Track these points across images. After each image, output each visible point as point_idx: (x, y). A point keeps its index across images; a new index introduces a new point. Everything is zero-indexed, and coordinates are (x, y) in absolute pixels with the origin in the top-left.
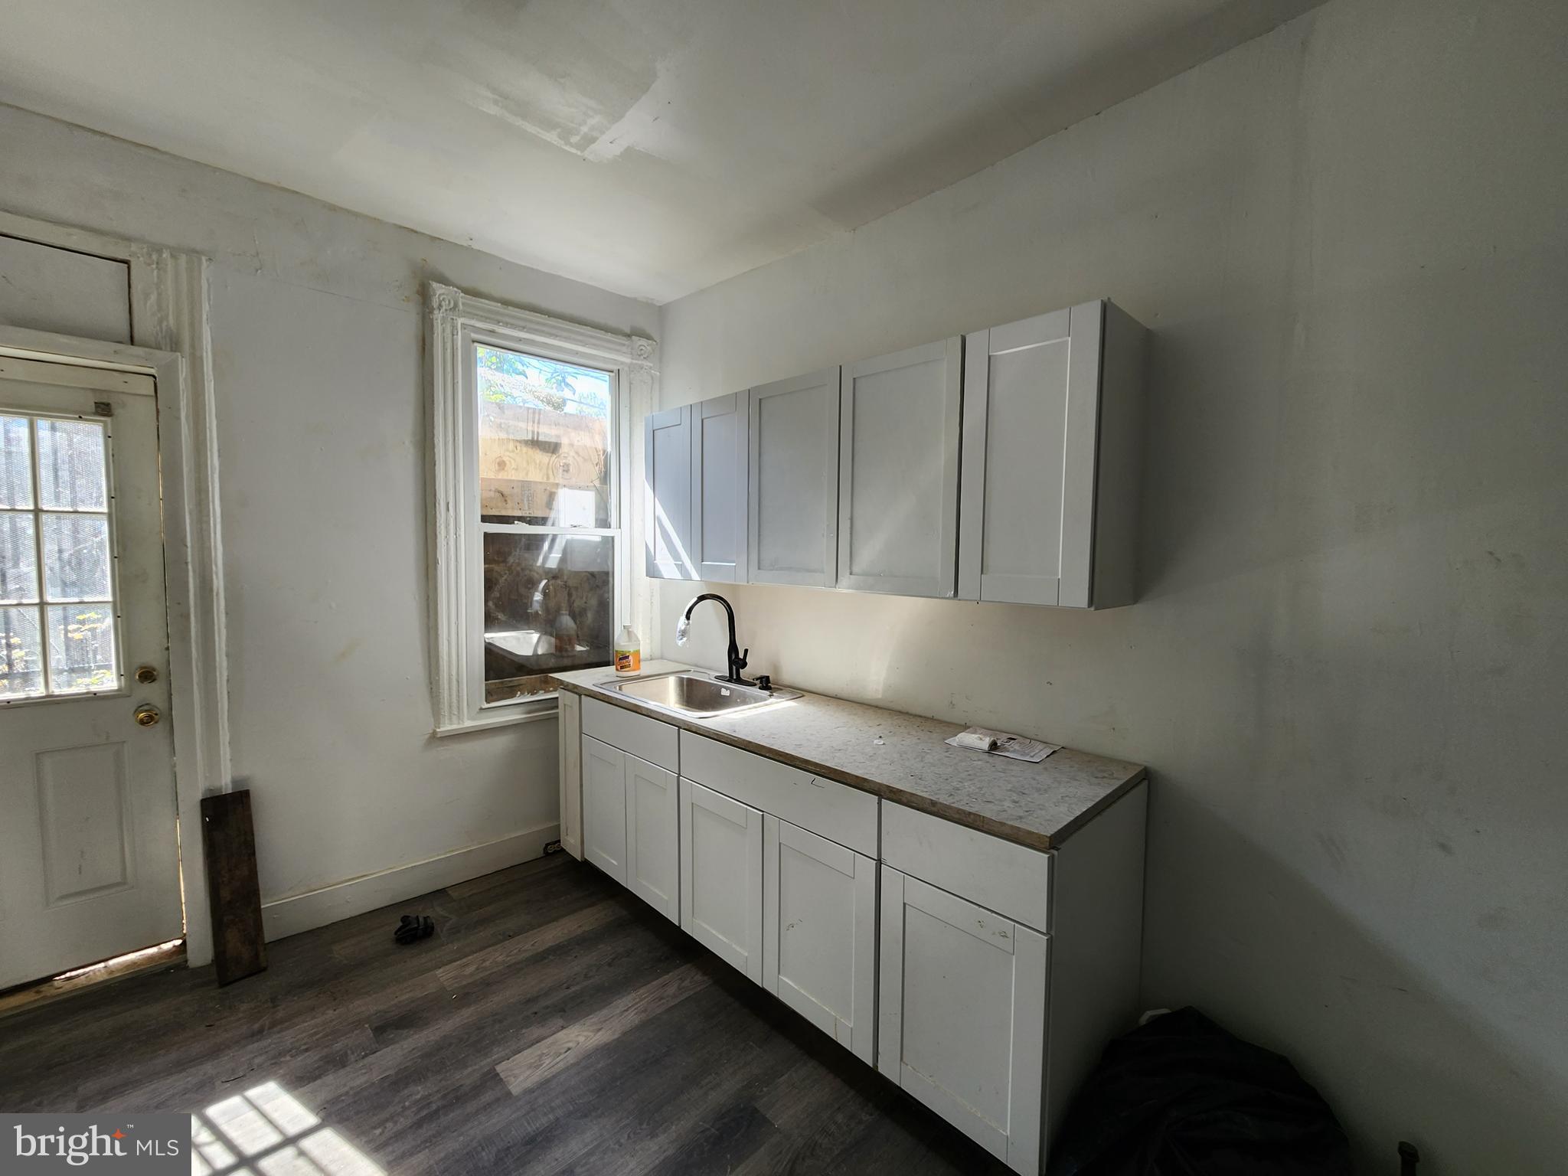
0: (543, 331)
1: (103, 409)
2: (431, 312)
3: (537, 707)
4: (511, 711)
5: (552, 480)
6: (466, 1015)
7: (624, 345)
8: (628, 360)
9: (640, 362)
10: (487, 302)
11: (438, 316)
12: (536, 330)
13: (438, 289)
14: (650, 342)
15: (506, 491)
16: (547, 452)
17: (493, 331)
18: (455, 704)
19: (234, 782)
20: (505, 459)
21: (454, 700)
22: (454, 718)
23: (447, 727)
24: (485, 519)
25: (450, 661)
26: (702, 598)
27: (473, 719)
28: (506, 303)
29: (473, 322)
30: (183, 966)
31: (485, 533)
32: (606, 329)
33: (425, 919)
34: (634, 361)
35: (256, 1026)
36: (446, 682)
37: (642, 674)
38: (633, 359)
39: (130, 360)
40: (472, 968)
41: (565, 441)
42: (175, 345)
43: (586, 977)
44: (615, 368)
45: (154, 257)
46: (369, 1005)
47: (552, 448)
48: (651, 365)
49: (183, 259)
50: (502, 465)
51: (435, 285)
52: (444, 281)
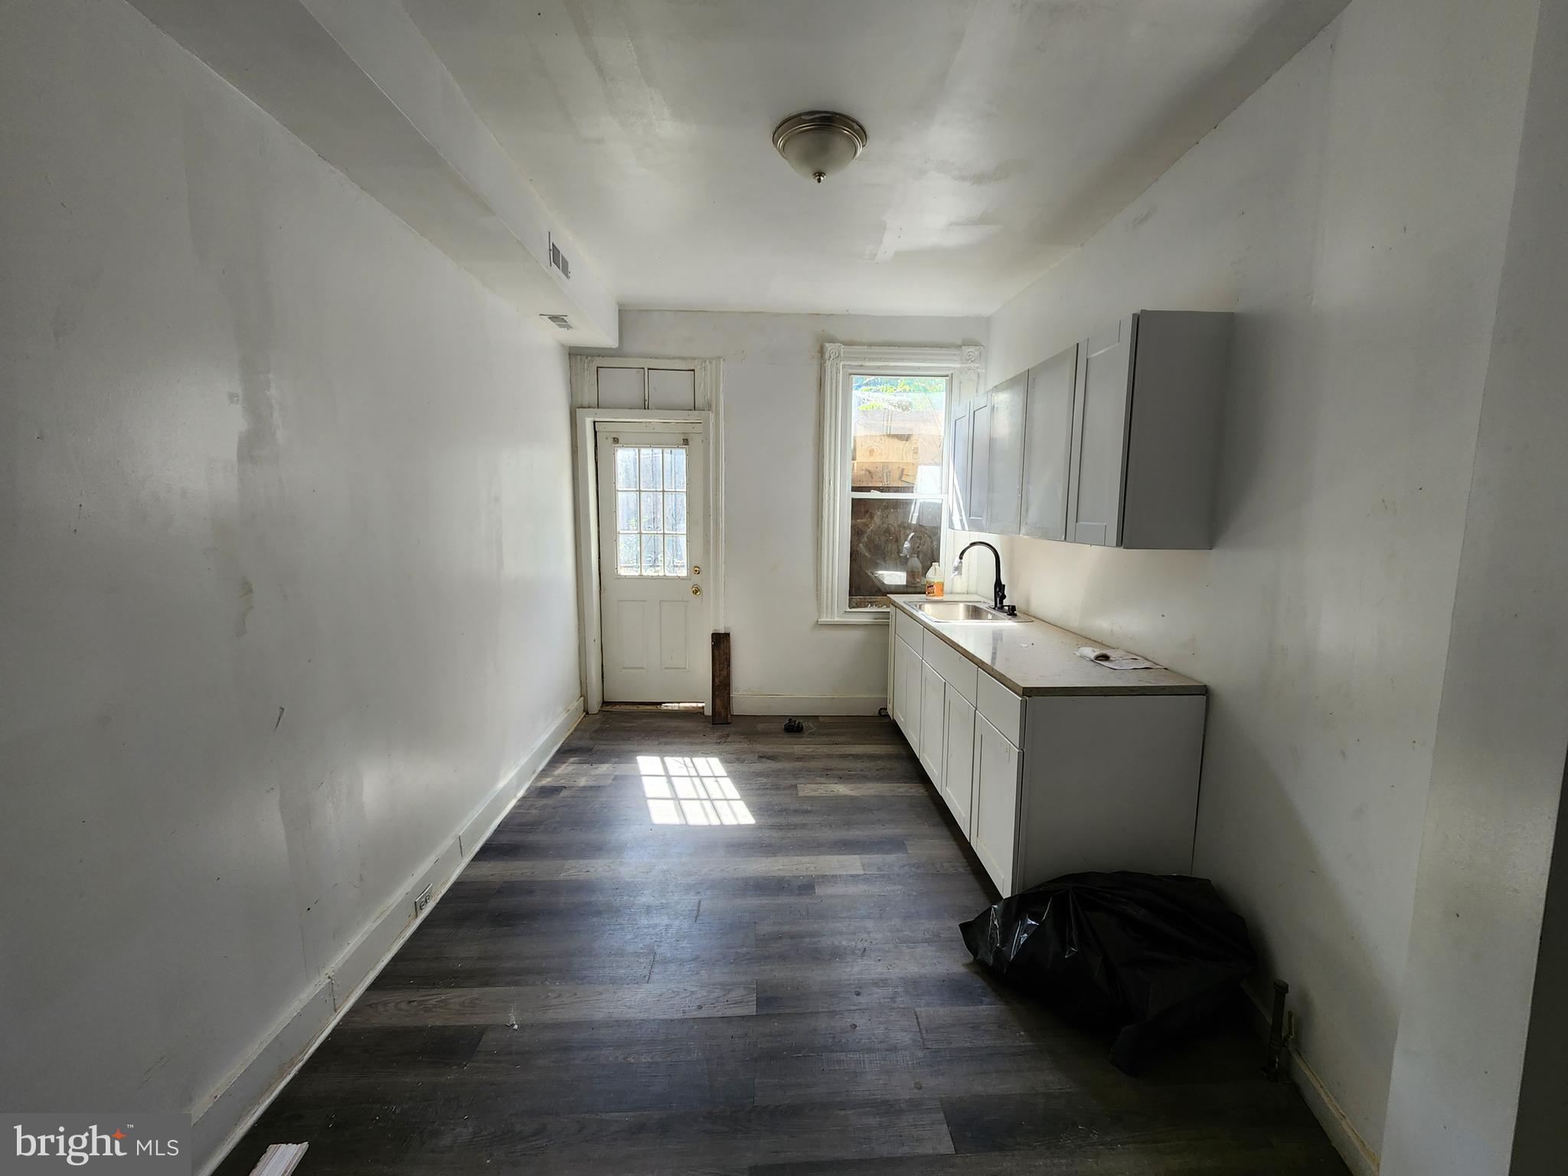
0: (893, 359)
1: (686, 442)
2: (825, 363)
3: (880, 616)
4: (864, 615)
5: (905, 461)
6: (798, 764)
7: (955, 355)
8: (959, 366)
9: (968, 365)
10: (858, 347)
11: (828, 363)
12: (889, 359)
13: (829, 346)
14: (977, 347)
15: (872, 470)
16: (903, 440)
17: (862, 366)
18: (830, 606)
19: (725, 628)
20: (874, 447)
21: (830, 602)
22: (829, 616)
23: (824, 619)
24: (855, 489)
25: (828, 576)
26: (973, 544)
27: (841, 617)
28: (870, 345)
29: (849, 363)
30: (702, 713)
31: (853, 499)
32: (941, 346)
33: (799, 723)
34: (964, 365)
35: (719, 741)
36: (825, 591)
37: (945, 600)
38: (962, 364)
39: (694, 416)
40: (811, 750)
41: (915, 432)
42: (709, 407)
43: (862, 770)
44: (949, 373)
45: (703, 365)
46: (761, 748)
47: (906, 438)
48: (978, 365)
49: (714, 362)
50: (872, 452)
51: (827, 345)
52: (833, 341)
